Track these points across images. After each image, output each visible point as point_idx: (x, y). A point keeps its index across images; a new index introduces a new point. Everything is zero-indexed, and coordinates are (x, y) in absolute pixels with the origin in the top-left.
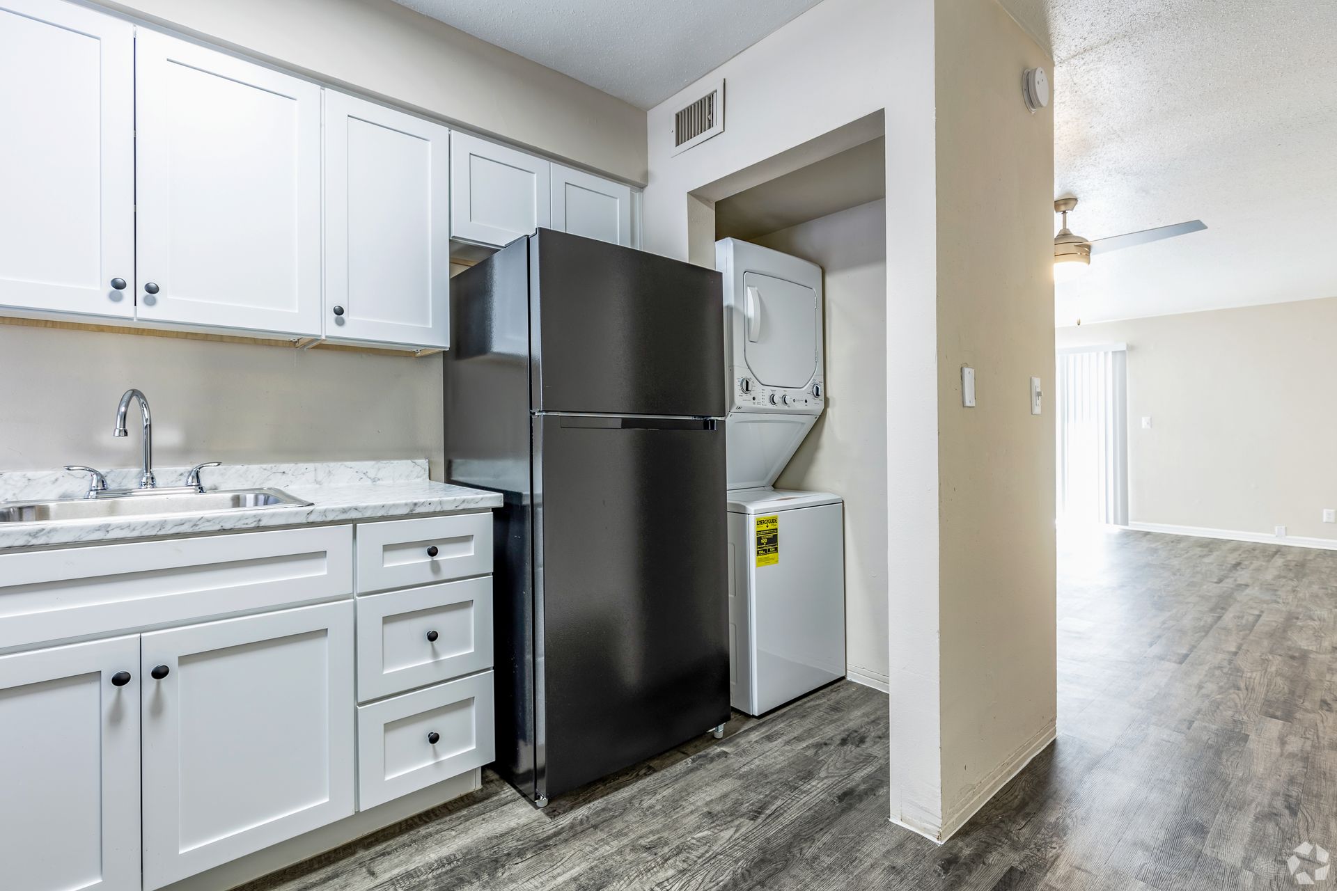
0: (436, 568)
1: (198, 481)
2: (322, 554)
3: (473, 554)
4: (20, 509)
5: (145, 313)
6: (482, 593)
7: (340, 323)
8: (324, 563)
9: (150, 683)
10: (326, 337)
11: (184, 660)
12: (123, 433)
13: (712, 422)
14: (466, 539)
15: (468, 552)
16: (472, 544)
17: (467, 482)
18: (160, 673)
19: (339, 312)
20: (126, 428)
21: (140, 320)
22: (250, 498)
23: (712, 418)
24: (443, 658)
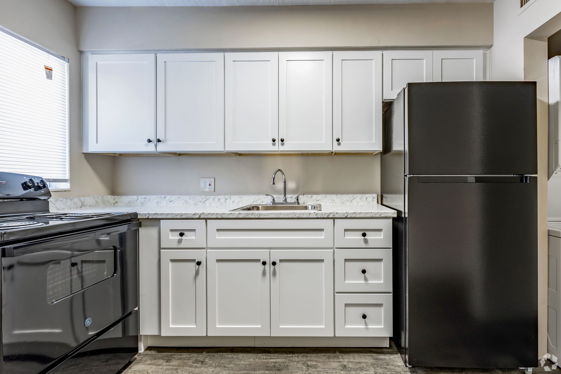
0: (366, 241)
1: (298, 201)
2: (322, 230)
3: (382, 238)
4: (253, 207)
5: (282, 148)
6: (388, 256)
7: (339, 144)
8: (323, 233)
9: (272, 267)
10: (334, 151)
11: (281, 261)
12: (273, 184)
13: (526, 177)
14: (380, 230)
15: (381, 236)
16: (382, 233)
17: (387, 205)
18: (274, 264)
19: (338, 140)
20: (274, 182)
21: (280, 151)
22: (310, 207)
23: (526, 175)
24: (369, 282)
